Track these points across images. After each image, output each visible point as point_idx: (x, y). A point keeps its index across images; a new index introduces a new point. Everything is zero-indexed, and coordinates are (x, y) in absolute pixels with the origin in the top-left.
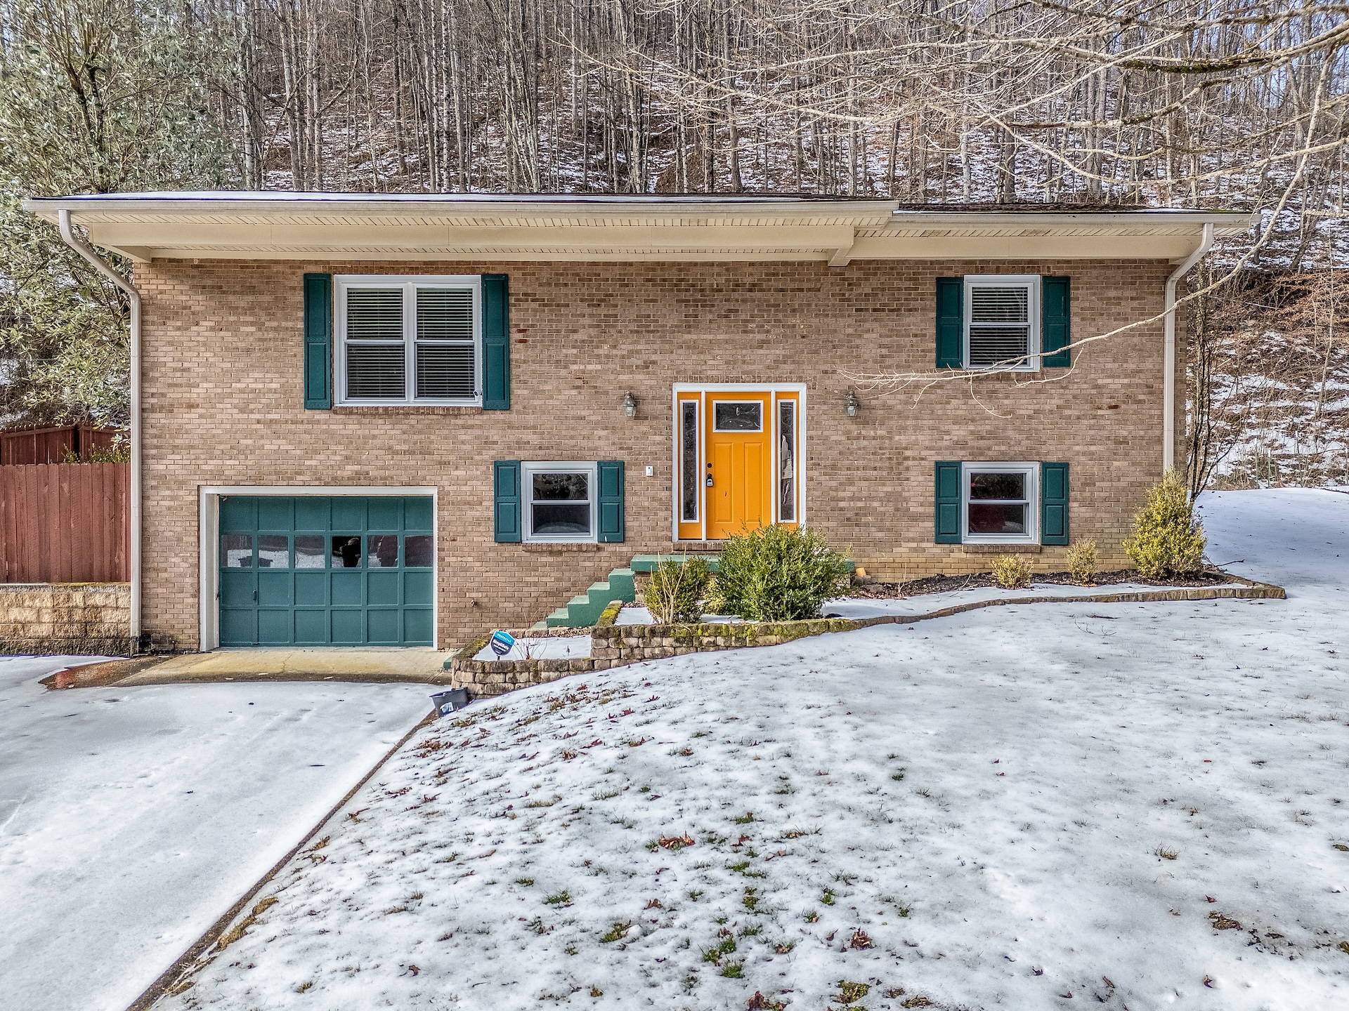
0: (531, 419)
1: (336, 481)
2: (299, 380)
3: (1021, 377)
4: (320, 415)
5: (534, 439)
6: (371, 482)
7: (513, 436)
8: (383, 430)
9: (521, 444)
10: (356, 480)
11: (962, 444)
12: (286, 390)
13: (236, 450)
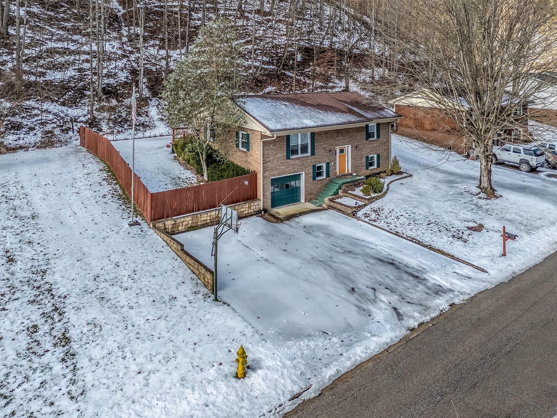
0: (317, 157)
1: (291, 173)
2: (285, 154)
3: (373, 141)
4: (289, 160)
5: (318, 160)
6: (296, 172)
7: (315, 160)
8: (297, 162)
9: (316, 161)
10: (293, 172)
11: (368, 153)
12: (284, 156)
13: (276, 170)
